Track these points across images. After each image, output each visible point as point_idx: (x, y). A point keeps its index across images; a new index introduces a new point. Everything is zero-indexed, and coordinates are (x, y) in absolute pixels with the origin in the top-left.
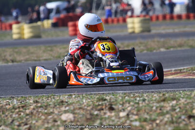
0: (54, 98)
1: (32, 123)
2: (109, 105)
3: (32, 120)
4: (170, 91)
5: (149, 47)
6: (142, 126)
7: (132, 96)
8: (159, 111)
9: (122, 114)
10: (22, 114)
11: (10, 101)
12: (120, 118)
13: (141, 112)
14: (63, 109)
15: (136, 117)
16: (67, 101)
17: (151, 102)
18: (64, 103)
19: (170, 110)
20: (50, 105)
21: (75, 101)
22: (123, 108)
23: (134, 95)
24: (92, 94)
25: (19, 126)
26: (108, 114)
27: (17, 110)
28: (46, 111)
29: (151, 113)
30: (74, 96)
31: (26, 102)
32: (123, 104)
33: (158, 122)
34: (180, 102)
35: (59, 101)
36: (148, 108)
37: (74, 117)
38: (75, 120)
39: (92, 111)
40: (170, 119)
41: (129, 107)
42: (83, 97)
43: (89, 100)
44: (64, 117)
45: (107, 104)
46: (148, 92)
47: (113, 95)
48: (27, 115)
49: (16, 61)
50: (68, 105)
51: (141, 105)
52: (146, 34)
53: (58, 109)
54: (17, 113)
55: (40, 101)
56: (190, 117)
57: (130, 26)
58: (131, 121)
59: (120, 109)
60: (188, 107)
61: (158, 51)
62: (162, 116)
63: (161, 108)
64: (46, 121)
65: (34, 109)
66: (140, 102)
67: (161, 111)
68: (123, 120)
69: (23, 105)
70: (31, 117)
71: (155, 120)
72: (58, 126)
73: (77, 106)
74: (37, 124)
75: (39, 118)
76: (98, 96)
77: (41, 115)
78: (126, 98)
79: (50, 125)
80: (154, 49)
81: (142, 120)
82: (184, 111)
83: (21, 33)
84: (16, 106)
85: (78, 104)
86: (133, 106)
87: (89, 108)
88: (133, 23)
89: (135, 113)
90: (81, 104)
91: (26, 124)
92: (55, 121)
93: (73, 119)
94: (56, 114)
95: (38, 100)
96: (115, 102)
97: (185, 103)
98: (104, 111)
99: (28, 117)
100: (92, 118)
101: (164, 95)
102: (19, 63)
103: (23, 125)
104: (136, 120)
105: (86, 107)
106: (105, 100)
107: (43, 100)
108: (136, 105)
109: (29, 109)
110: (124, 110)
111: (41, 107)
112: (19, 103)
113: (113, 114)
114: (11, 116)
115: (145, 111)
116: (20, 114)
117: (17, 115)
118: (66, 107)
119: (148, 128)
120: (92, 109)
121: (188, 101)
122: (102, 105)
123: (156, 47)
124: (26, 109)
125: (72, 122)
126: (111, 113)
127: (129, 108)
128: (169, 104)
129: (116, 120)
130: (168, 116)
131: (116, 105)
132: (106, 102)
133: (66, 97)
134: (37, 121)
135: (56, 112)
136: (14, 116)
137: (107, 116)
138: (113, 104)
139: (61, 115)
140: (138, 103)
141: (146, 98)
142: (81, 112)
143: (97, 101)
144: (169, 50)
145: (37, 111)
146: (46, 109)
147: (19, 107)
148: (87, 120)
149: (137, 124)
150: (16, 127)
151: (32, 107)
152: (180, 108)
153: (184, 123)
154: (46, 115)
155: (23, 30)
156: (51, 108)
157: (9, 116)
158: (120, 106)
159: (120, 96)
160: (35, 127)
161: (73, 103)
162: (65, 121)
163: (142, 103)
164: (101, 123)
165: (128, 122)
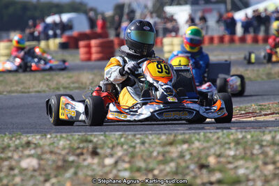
0: (20, 138)
2: (92, 148)
4: (190, 133)
8: (160, 158)
9: (108, 161)
12: (104, 166)
13: (136, 159)
14: (27, 152)
15: (127, 166)
16: (36, 142)
17: (153, 145)
18: (31, 145)
19: (177, 157)
20: (10, 147)
21: (48, 142)
22: (112, 152)
26: (89, 160)
28: (2, 155)
29: (150, 160)
30: (49, 136)
33: (156, 172)
34: (194, 146)
35: (24, 143)
36: (146, 153)
37: (39, 164)
38: (40, 168)
39: (67, 157)
40: (174, 169)
41: (120, 151)
42: (62, 137)
43: (68, 142)
44: (25, 164)
47: (105, 137)
50: (36, 147)
51: (137, 149)
53: (20, 154)
56: (202, 166)
57: (166, 48)
58: (119, 171)
59: (108, 154)
60: (203, 153)
62: (163, 164)
63: (165, 154)
66: (138, 146)
67: (163, 159)
68: (107, 169)
71: (152, 170)
72: (14, 176)
73: (47, 148)
78: (122, 140)
79: (2, 175)
81: (135, 169)
82: (196, 159)
85: (51, 147)
86: (126, 150)
87: (63, 152)
88: (172, 44)
89: (127, 159)
92: (12, 169)
93: (36, 166)
94: (15, 160)
96: (102, 145)
97: (201, 147)
98: (85, 156)
100: (64, 166)
101: (175, 136)
104: (125, 170)
105: (59, 151)
106: (91, 141)
107: (3, 140)
108: (131, 150)
110: (112, 155)
113: (96, 160)
115: (142, 157)
118: (30, 150)
120: (68, 154)
121: (205, 145)
122: (83, 148)
125: (35, 170)
126: (93, 158)
127: (120, 154)
128: (177, 148)
129: (98, 169)
130: (173, 165)
131: (102, 148)
132: (90, 144)
133: (38, 137)
135: (16, 156)
137: (86, 163)
138: (99, 146)
140: (134, 147)
141: (147, 140)
142: (53, 157)
143: (79, 143)
146: (2, 153)
148: (58, 168)
149: (126, 174)
152: (191, 154)
153: (192, 174)
156: (11, 151)
158: (109, 151)
161: (44, 145)
162: (25, 169)
163: (140, 147)
164: (76, 174)
165: (115, 172)
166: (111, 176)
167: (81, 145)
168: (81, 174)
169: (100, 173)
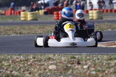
0: (45, 56)
1: (31, 70)
2: (77, 61)
3: (32, 68)
4: (114, 54)
5: (102, 28)
6: (97, 74)
7: (91, 56)
8: (107, 66)
9: (85, 67)
10: (26, 64)
11: (19, 57)
12: (84, 69)
13: (97, 66)
14: (50, 62)
15: (93, 69)
16: (52, 58)
17: (103, 60)
18: (51, 59)
19: (114, 65)
20: (42, 60)
21: (57, 58)
22: (86, 63)
23: (92, 56)
24: (67, 54)
25: (24, 71)
26: (77, 66)
27: (23, 62)
28: (40, 63)
29: (103, 67)
30: (56, 55)
31: (28, 58)
32: (86, 61)
33: (106, 72)
35: (48, 58)
36: (101, 63)
37: (57, 68)
38: (57, 69)
39: (67, 65)
40: (114, 71)
41: (89, 62)
42: (62, 56)
43: (66, 58)
44: (51, 67)
45: (77, 60)
46: (101, 54)
47: (80, 55)
48: (29, 65)
49: (22, 34)
50: (53, 60)
51: (96, 62)
52: (100, 20)
53: (47, 63)
54: (23, 64)
55: (36, 57)
58: (91, 71)
59: (84, 64)
61: (107, 30)
62: (109, 68)
63: (109, 64)
64: (39, 69)
65: (33, 62)
66: (96, 60)
67: (108, 66)
68: (86, 70)
69: (26, 59)
70: (31, 66)
71: (104, 71)
72: (47, 72)
73: (58, 61)
74: (34, 71)
75: (36, 67)
76: (71, 56)
77: (36, 65)
78: (88, 57)
79: (42, 72)
80: (105, 29)
81: (97, 70)
83: (26, 17)
84: (22, 60)
85: (59, 60)
86: (92, 62)
87: (65, 63)
88: (93, 13)
89: (93, 66)
90: (61, 60)
91: (28, 71)
92: (45, 69)
93: (56, 69)
94: (46, 66)
95: (35, 57)
96: (81, 60)
98: (75, 65)
99: (29, 66)
100: (67, 69)
101: (110, 56)
102: (24, 35)
103: (26, 71)
104: (93, 71)
105: (64, 62)
107: (38, 57)
108: (94, 62)
109: (30, 62)
110: (86, 64)
111: (37, 61)
112: (24, 58)
113: (80, 66)
114: (19, 66)
115: (99, 65)
116: (24, 65)
117: (23, 65)
118: (52, 61)
119: (100, 75)
120: (67, 63)
122: (73, 61)
123: (106, 28)
124: (28, 62)
125: (55, 70)
126: (79, 66)
127: (90, 64)
128: (113, 62)
129: (82, 70)
130: (112, 69)
131: (82, 61)
132: (76, 59)
133: (52, 55)
134: (34, 69)
135: (46, 64)
136: (21, 65)
137: (76, 67)
138: (80, 60)
139: (49, 66)
140: (95, 61)
141: (100, 58)
142: (61, 64)
143: (70, 59)
144: (113, 30)
145: (35, 63)
146: (40, 62)
147: (24, 61)
148: (64, 69)
149: (94, 73)
150: (22, 72)
151: (32, 61)
154: (40, 66)
155: (27, 15)
156: (43, 61)
157: (18, 65)
158: (84, 62)
159: (84, 56)
160: (33, 72)
161: (56, 59)
162: (51, 70)
163: (97, 61)
164: (72, 72)
165: (89, 71)
166: (87, 73)
167: (72, 60)
168: (74, 72)
169: (83, 72)
